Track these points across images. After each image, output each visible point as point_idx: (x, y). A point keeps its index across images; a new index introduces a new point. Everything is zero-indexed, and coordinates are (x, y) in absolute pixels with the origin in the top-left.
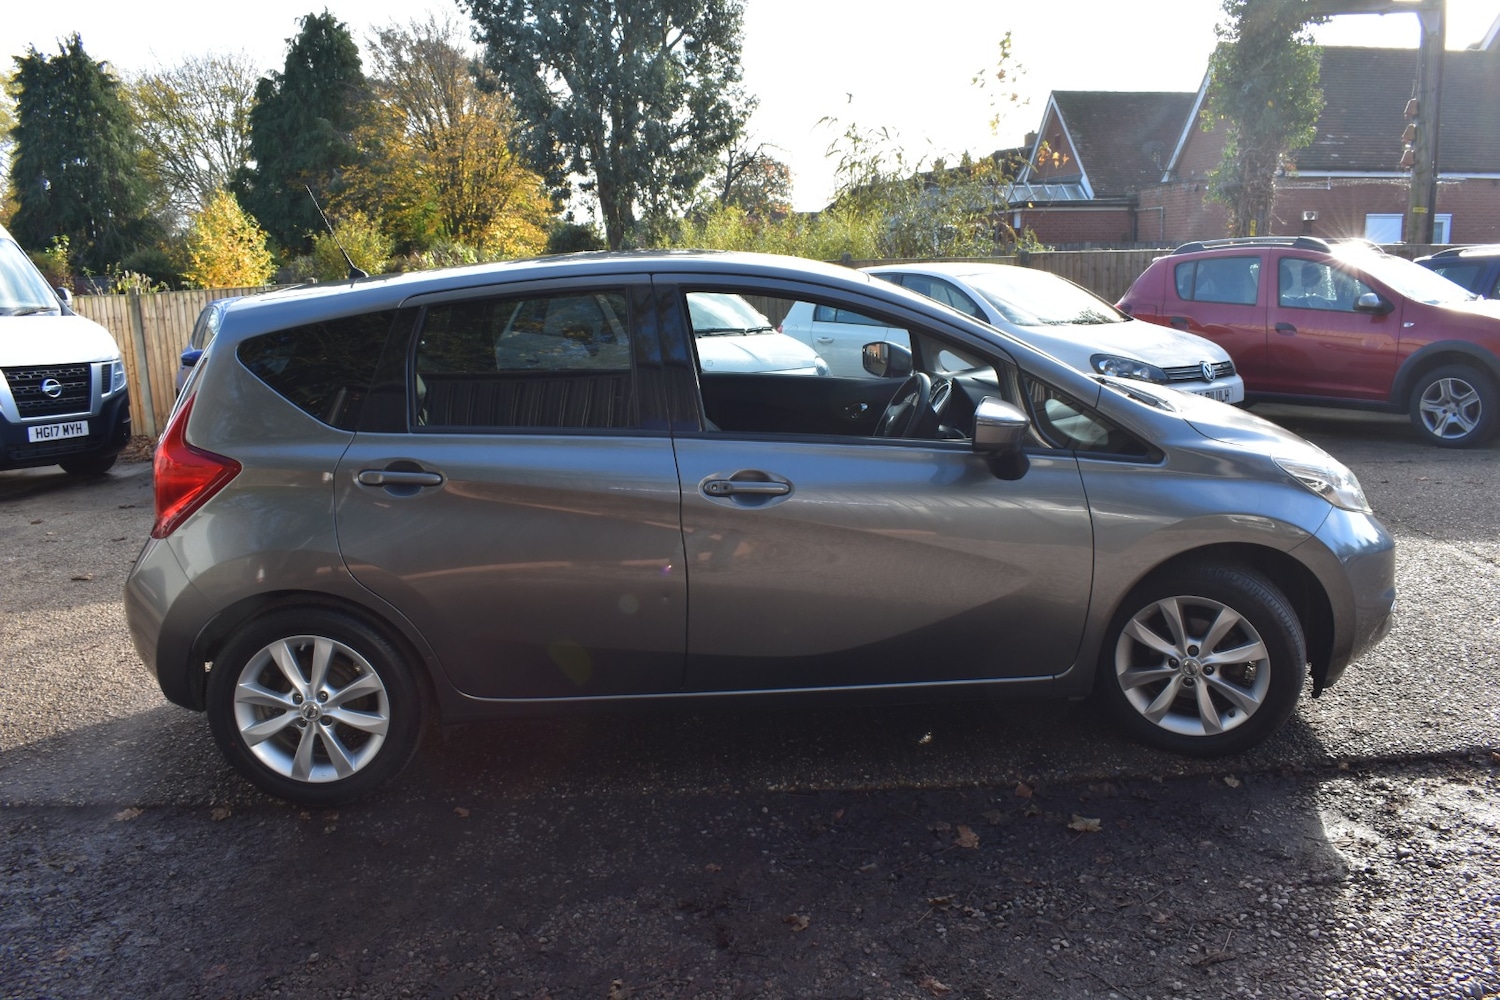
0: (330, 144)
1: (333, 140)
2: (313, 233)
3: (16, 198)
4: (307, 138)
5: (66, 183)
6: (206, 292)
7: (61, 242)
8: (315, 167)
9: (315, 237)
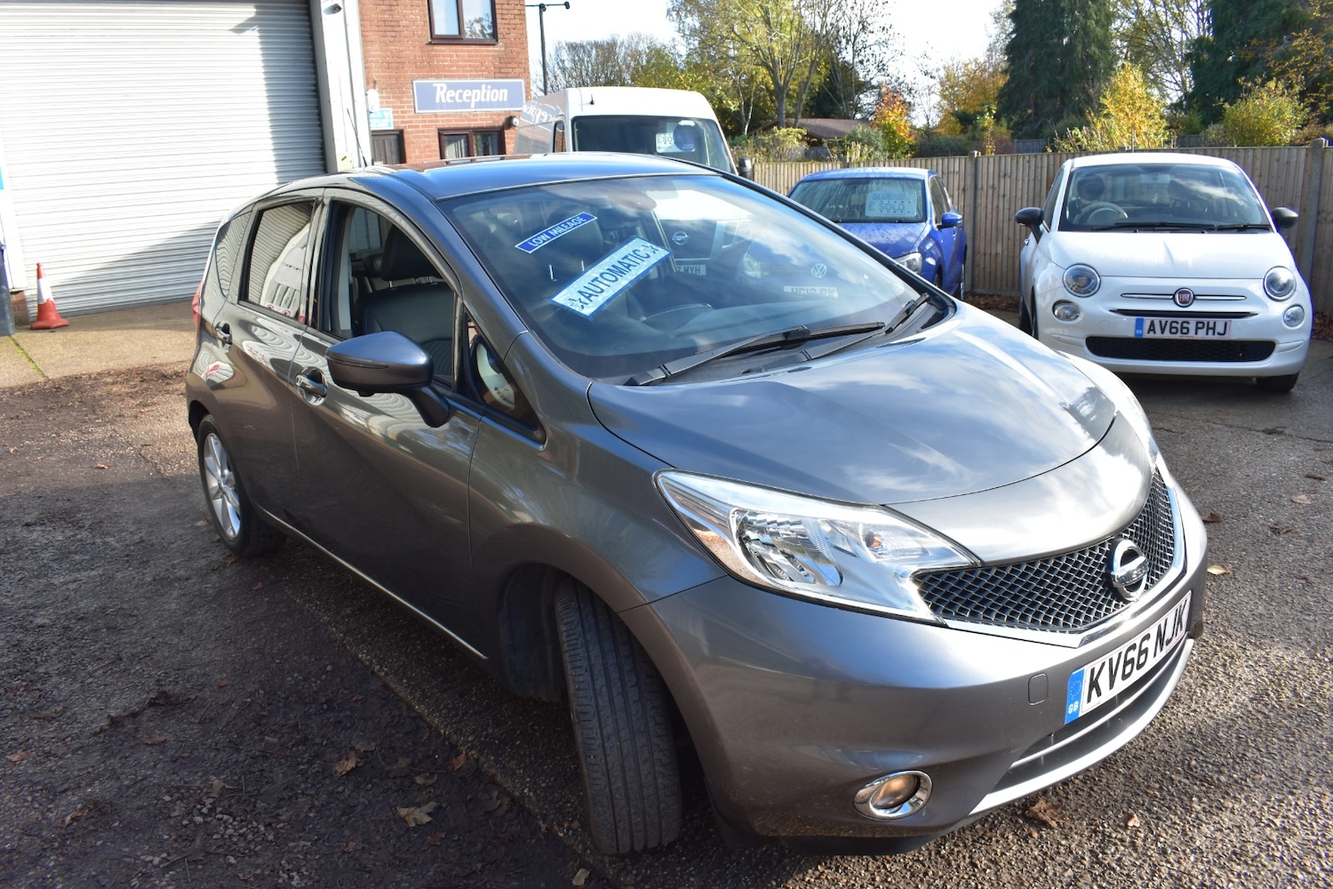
0: (1284, 11)
1: (1288, 7)
2: (1224, 101)
3: (1005, 72)
4: (1263, 6)
5: (1045, 58)
6: (1048, 156)
7: (990, 110)
8: (1266, 36)
9: (1227, 105)
